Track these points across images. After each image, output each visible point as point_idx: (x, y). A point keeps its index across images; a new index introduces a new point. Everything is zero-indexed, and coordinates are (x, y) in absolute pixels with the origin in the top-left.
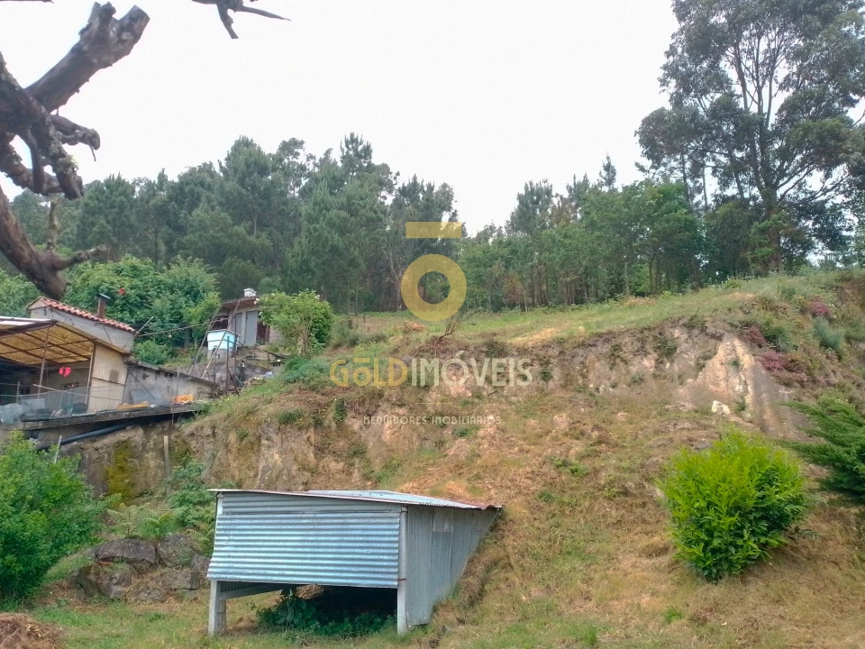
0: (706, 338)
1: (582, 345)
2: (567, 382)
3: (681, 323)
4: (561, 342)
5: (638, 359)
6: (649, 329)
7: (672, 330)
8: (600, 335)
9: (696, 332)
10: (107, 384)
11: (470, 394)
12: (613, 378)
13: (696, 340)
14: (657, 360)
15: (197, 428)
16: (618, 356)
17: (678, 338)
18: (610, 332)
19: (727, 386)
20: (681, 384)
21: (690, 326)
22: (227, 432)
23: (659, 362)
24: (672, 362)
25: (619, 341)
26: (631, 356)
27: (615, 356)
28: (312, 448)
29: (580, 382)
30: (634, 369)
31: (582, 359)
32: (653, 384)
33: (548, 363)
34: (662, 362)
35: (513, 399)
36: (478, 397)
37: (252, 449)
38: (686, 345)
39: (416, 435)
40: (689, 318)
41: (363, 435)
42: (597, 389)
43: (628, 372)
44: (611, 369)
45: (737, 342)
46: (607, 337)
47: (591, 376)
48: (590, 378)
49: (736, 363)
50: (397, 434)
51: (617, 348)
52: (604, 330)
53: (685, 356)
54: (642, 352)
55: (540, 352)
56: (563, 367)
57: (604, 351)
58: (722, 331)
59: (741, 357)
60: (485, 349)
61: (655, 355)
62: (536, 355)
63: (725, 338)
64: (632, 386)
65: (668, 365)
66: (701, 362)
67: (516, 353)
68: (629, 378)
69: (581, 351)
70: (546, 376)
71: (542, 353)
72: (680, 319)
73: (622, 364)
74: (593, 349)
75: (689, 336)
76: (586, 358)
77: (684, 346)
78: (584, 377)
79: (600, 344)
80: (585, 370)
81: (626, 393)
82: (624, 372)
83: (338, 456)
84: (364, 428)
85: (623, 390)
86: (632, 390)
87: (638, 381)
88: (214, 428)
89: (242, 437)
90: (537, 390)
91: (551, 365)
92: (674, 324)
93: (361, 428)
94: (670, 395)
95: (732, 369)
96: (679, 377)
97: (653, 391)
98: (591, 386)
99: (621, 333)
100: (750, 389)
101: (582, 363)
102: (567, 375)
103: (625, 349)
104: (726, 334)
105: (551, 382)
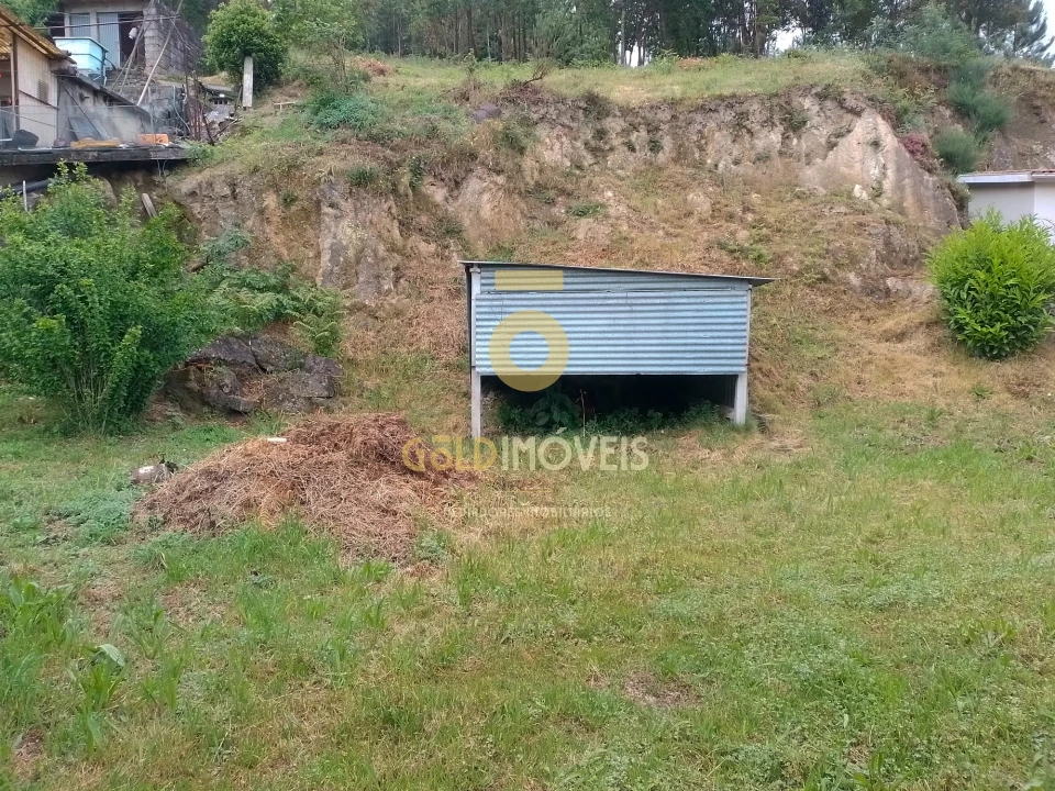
0: (841, 112)
1: (702, 109)
2: (680, 156)
3: (814, 91)
4: (673, 103)
5: (765, 131)
6: (777, 95)
7: (801, 99)
8: (722, 98)
9: (829, 104)
10: (36, 103)
11: (569, 164)
12: (735, 153)
13: (828, 113)
14: (783, 134)
15: (200, 185)
16: (745, 127)
17: (808, 110)
18: (734, 96)
19: (862, 169)
20: (808, 164)
21: (822, 97)
22: (258, 192)
23: (785, 138)
24: (799, 138)
25: (745, 107)
26: (759, 127)
27: (740, 126)
28: (396, 223)
29: (697, 155)
30: (760, 144)
31: (700, 127)
32: (778, 162)
33: (657, 129)
34: (788, 137)
35: (619, 172)
36: (578, 167)
37: (308, 218)
38: (818, 118)
39: (518, 211)
40: (823, 86)
41: (450, 209)
42: (716, 166)
43: (752, 148)
44: (734, 141)
45: (880, 120)
46: (731, 101)
47: (710, 149)
48: (708, 152)
49: (876, 144)
50: (497, 210)
51: (743, 115)
52: (727, 92)
53: (815, 132)
54: (769, 123)
55: (648, 115)
56: (675, 136)
57: (728, 118)
58: (864, 106)
59: (883, 137)
60: (583, 104)
61: (781, 128)
62: (644, 118)
63: (865, 115)
64: (758, 162)
65: (795, 141)
66: (833, 139)
67: (618, 113)
68: (753, 155)
69: (699, 117)
70: (655, 146)
71: (650, 116)
72: (812, 86)
73: (747, 137)
74: (714, 115)
75: (821, 109)
76: (705, 126)
77: (816, 120)
78: (701, 149)
79: (721, 109)
80: (703, 142)
81: (750, 172)
82: (748, 146)
83: (427, 235)
84: (450, 200)
85: (746, 169)
86: (757, 168)
87: (762, 158)
88: (233, 186)
89: (288, 201)
90: (645, 164)
91: (660, 132)
92: (806, 91)
93: (446, 199)
94: (797, 177)
95: (869, 149)
96: (807, 155)
97: (778, 171)
98: (709, 161)
99: (747, 98)
100: (889, 173)
101: (700, 132)
102: (680, 146)
103: (752, 118)
104: (868, 109)
105: (660, 155)
